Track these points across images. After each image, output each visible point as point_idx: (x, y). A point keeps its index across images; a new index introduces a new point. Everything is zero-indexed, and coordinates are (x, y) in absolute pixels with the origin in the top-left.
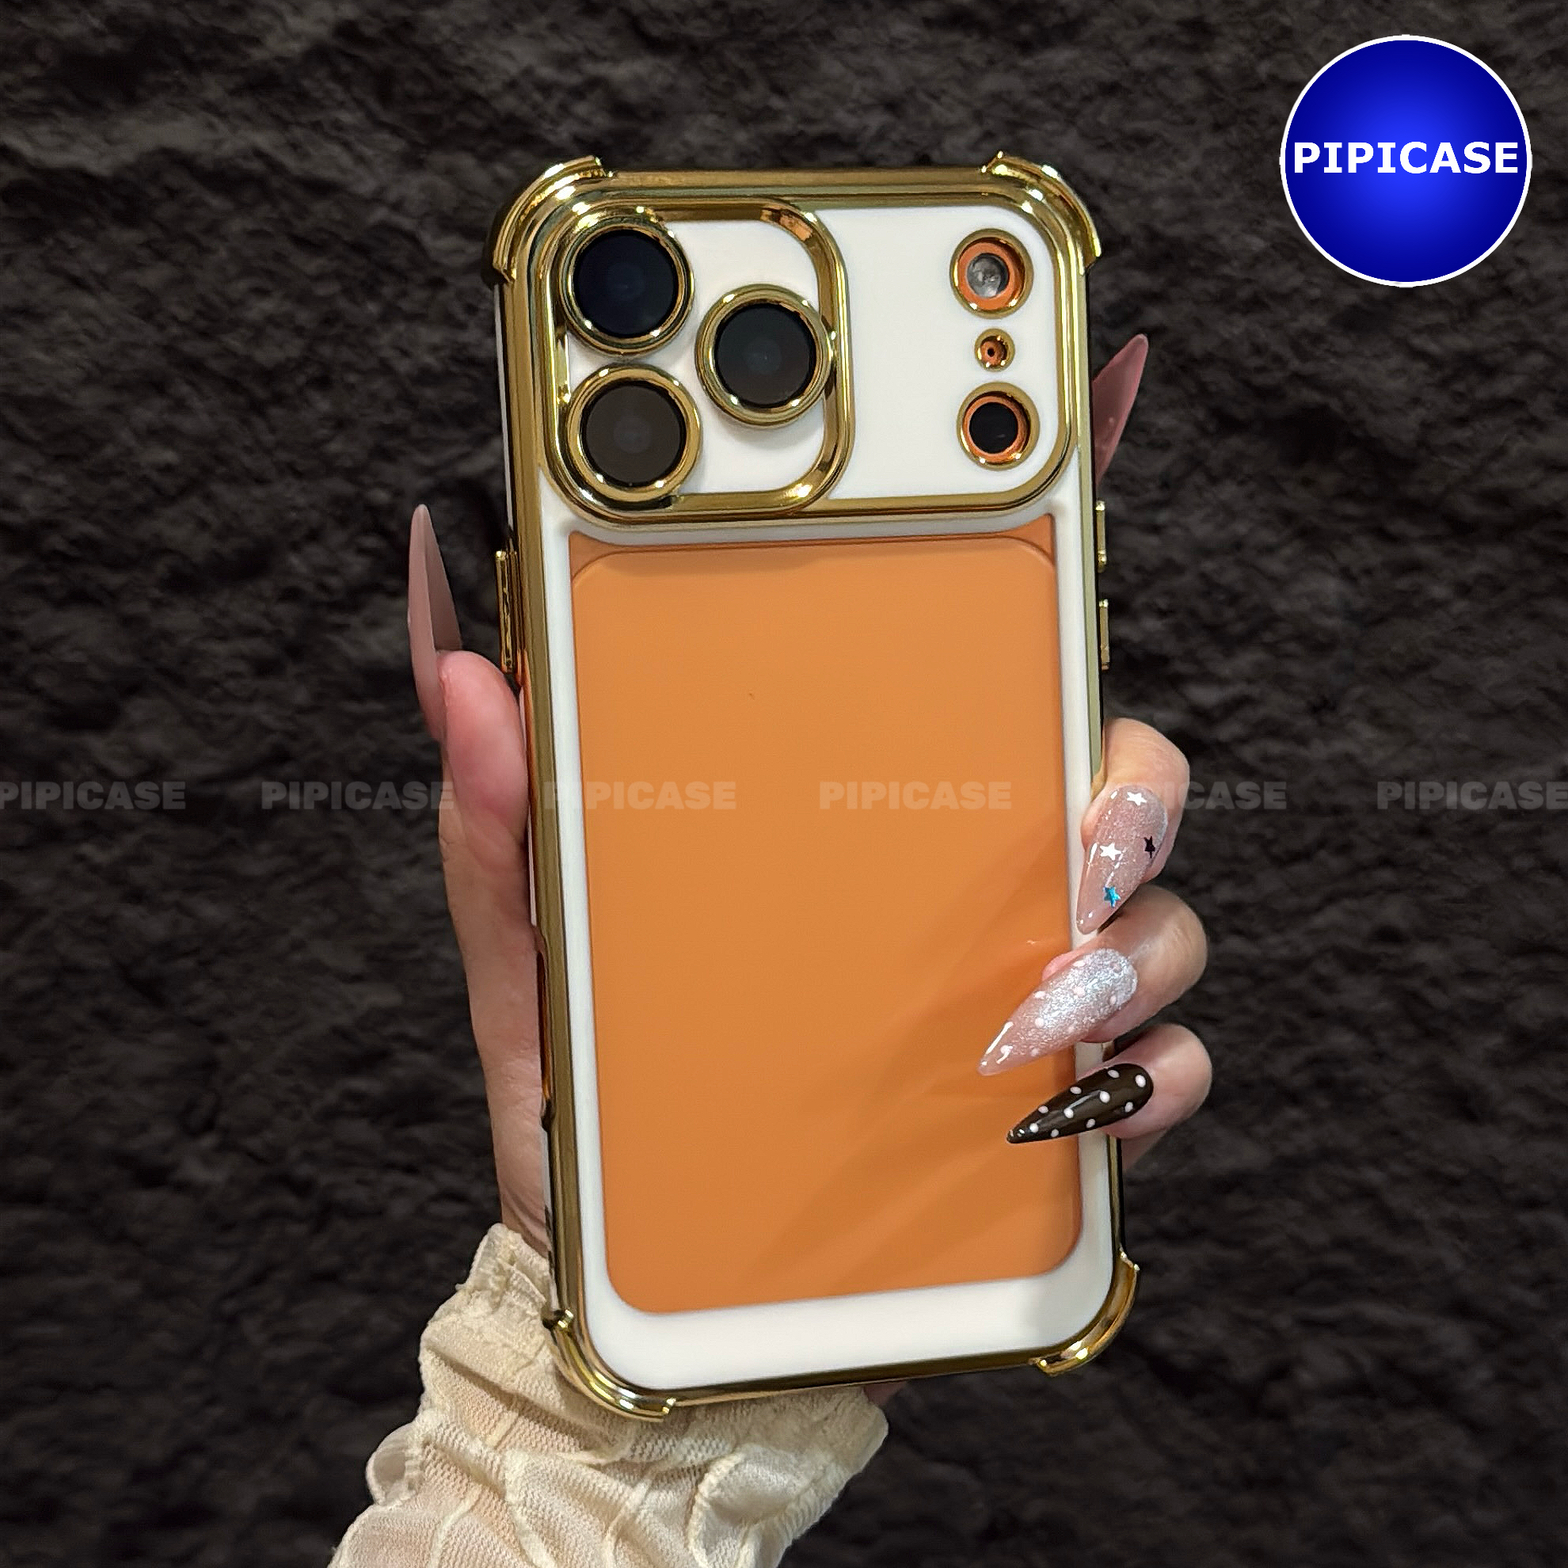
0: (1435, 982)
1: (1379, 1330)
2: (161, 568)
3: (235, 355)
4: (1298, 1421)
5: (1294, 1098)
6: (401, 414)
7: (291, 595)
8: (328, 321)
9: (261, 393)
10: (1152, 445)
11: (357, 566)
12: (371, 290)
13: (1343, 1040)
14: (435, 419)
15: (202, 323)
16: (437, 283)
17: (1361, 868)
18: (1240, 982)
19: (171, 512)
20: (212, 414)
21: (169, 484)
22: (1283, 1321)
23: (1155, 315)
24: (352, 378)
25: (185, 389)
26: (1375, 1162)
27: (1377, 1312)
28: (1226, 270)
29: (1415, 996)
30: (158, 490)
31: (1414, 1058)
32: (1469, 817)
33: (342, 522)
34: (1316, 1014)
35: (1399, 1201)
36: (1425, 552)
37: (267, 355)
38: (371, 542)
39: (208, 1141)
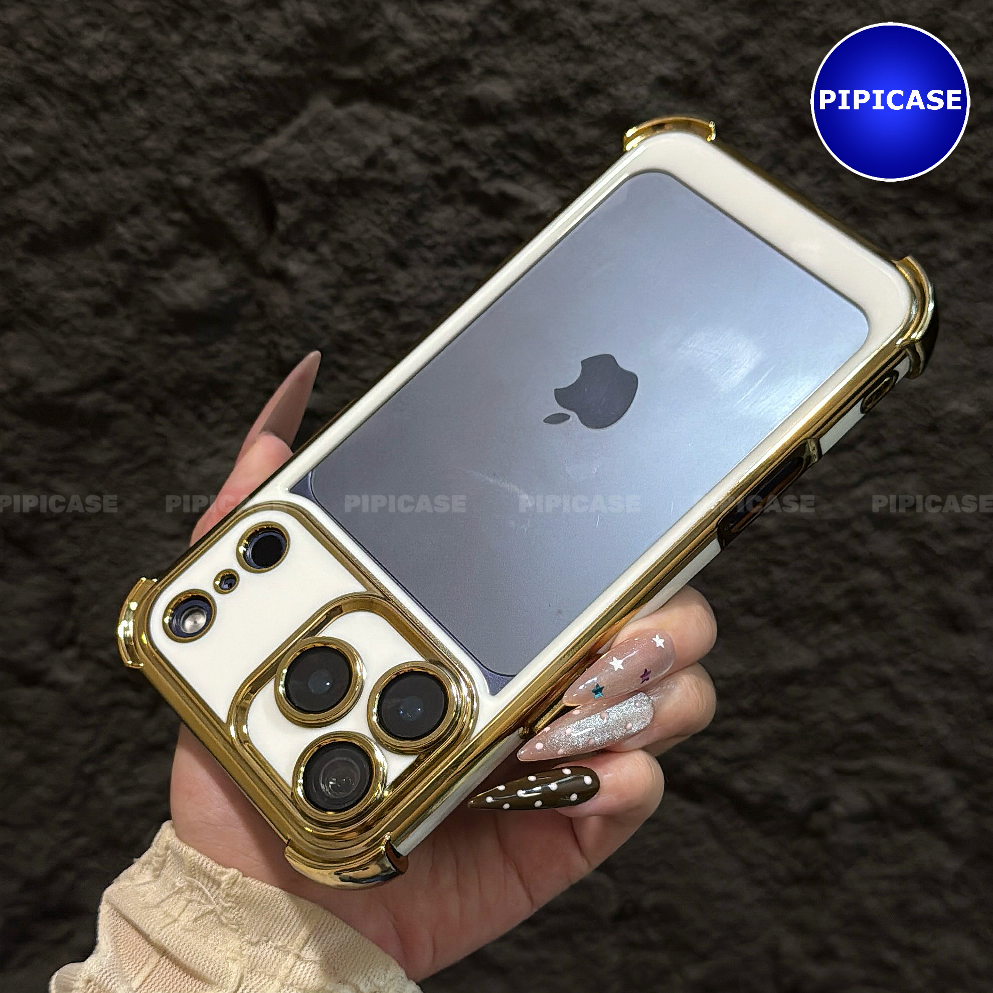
0: (938, 536)
1: (889, 776)
2: (23, 235)
3: (73, 73)
4: (833, 838)
5: (836, 618)
6: (199, 119)
7: (120, 255)
8: (143, 48)
9: (94, 102)
10: (749, 145)
11: (168, 234)
12: (174, 22)
13: (872, 577)
14: (222, 122)
15: (49, 50)
16: (224, 19)
17: (890, 455)
18: (803, 537)
19: (30, 193)
20: (57, 118)
21: (28, 172)
22: (824, 771)
23: (752, 47)
24: (161, 91)
25: (39, 100)
26: (891, 661)
27: (889, 764)
28: (805, 13)
29: (922, 545)
30: (19, 175)
31: (920, 589)
32: (966, 418)
33: (156, 201)
34: (854, 559)
35: (906, 688)
36: (940, 226)
37: (98, 74)
38: (178, 216)
39: (71, 653)
